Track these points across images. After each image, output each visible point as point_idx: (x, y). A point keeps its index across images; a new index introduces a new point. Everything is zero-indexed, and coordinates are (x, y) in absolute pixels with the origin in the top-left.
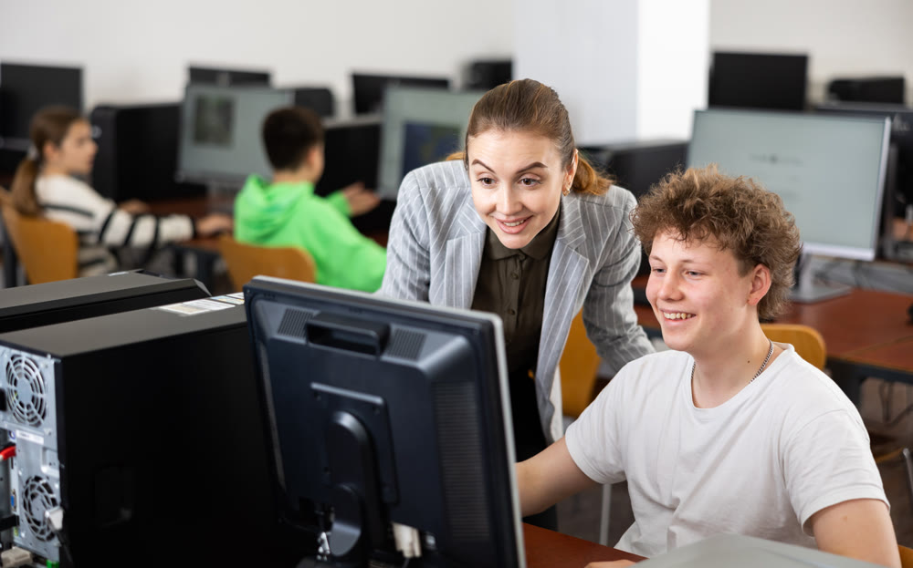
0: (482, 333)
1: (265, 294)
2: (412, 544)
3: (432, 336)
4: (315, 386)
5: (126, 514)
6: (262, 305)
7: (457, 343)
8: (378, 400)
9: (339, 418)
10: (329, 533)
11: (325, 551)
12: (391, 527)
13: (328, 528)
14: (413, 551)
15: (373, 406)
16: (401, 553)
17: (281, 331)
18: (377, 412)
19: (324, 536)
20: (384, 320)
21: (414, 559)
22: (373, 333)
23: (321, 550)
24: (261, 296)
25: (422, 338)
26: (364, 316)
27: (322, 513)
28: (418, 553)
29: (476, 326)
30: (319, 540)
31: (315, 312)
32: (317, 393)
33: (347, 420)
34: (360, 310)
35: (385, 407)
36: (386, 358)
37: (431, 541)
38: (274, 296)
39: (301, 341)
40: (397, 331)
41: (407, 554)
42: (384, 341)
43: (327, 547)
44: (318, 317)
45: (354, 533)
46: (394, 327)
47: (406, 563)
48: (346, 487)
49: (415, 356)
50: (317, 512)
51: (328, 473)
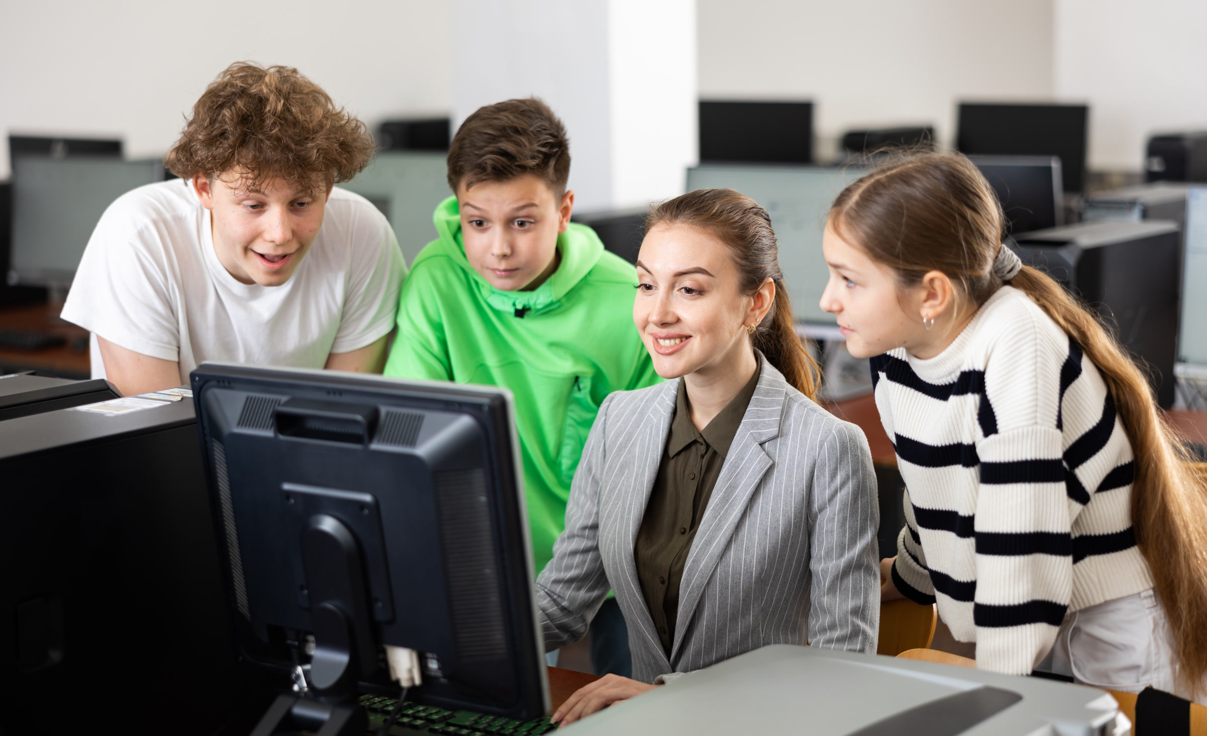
0: (492, 409)
1: (218, 382)
2: (410, 671)
3: (431, 417)
4: (287, 487)
5: (55, 656)
6: (216, 395)
7: (463, 422)
8: (367, 498)
9: (318, 522)
10: (308, 667)
11: (301, 688)
12: (384, 652)
13: (306, 659)
14: (412, 679)
15: (362, 505)
16: (398, 682)
17: (241, 423)
18: (366, 511)
19: (299, 670)
20: (372, 401)
21: (413, 689)
22: (359, 418)
23: (296, 688)
24: (213, 383)
25: (420, 419)
26: (346, 399)
27: (296, 643)
28: (418, 681)
29: (486, 401)
30: (293, 676)
31: (284, 399)
32: (289, 494)
33: (328, 524)
34: (340, 392)
35: (376, 506)
36: (375, 446)
37: (433, 665)
38: (229, 383)
39: (269, 433)
40: (388, 414)
41: (405, 683)
42: (373, 426)
43: (305, 684)
44: (286, 404)
45: (342, 658)
46: (384, 410)
47: (404, 693)
48: (329, 605)
49: (412, 442)
50: (289, 642)
51: (306, 592)
